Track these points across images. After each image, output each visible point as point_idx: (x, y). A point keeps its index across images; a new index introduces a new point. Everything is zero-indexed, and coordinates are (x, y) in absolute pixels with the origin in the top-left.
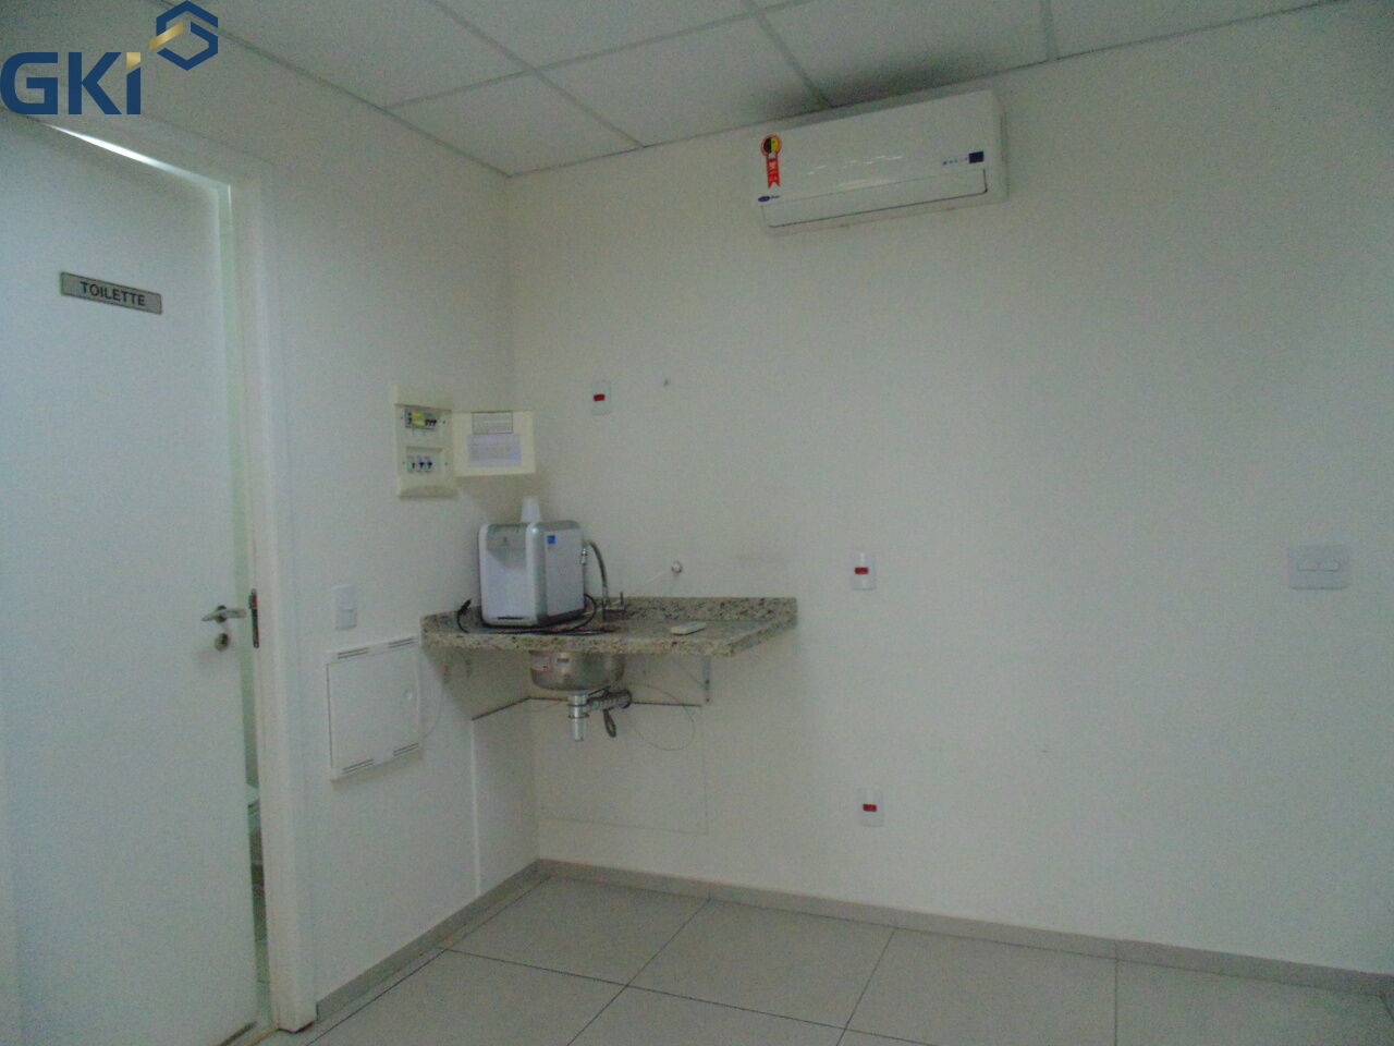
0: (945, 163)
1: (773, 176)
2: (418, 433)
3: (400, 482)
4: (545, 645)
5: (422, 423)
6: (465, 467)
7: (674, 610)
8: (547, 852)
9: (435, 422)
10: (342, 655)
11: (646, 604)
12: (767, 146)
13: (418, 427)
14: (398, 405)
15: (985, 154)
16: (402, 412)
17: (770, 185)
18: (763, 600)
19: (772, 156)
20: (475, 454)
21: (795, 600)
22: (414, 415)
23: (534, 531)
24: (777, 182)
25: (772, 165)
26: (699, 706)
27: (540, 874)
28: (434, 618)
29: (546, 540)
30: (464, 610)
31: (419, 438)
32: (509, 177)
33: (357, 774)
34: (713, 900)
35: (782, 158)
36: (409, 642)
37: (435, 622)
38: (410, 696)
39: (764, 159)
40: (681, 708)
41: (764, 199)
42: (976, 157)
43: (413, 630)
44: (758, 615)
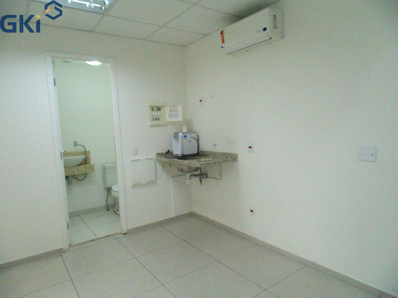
0: (258, 32)
1: (223, 41)
2: (156, 112)
3: (149, 123)
4: (172, 161)
5: (156, 110)
6: (168, 119)
7: (214, 155)
8: (194, 210)
9: (160, 109)
10: (133, 161)
11: (209, 153)
12: (222, 33)
13: (155, 111)
14: (149, 106)
15: (267, 28)
16: (150, 108)
17: (223, 43)
18: (230, 153)
19: (223, 35)
20: (170, 116)
21: (237, 154)
22: (154, 108)
23: (181, 134)
24: (224, 43)
25: (223, 38)
26: (219, 179)
27: (192, 215)
28: (159, 154)
29: (183, 136)
30: (168, 152)
31: (156, 113)
32: (184, 46)
33: (137, 185)
34: (221, 227)
35: (225, 36)
36: (152, 159)
37: (159, 155)
38: (152, 171)
39: (221, 37)
40: (215, 180)
41: (222, 47)
42: (265, 29)
43: (154, 156)
44: (229, 157)
